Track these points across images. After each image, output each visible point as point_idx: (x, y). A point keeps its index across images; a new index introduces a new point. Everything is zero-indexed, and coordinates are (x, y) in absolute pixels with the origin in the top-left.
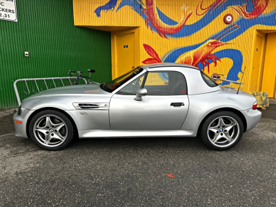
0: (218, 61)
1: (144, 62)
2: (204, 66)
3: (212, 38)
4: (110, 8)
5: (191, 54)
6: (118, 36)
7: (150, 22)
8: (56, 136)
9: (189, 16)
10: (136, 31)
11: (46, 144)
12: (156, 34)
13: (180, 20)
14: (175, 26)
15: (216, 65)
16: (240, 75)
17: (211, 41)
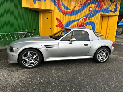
1: (56, 26)
3: (84, 17)
6: (43, 13)
7: (59, 8)
8: (33, 61)
9: (75, 7)
10: (52, 12)
11: (27, 65)
12: (61, 14)
13: (72, 8)
14: (69, 11)
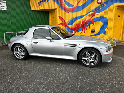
0: (94, 23)
2: (87, 26)
4: (44, 1)
5: (80, 20)
6: (51, 13)
7: (61, 6)
9: (79, 2)
12: (64, 11)
13: (75, 4)
15: (93, 25)
16: (106, 30)
17: (91, 13)
